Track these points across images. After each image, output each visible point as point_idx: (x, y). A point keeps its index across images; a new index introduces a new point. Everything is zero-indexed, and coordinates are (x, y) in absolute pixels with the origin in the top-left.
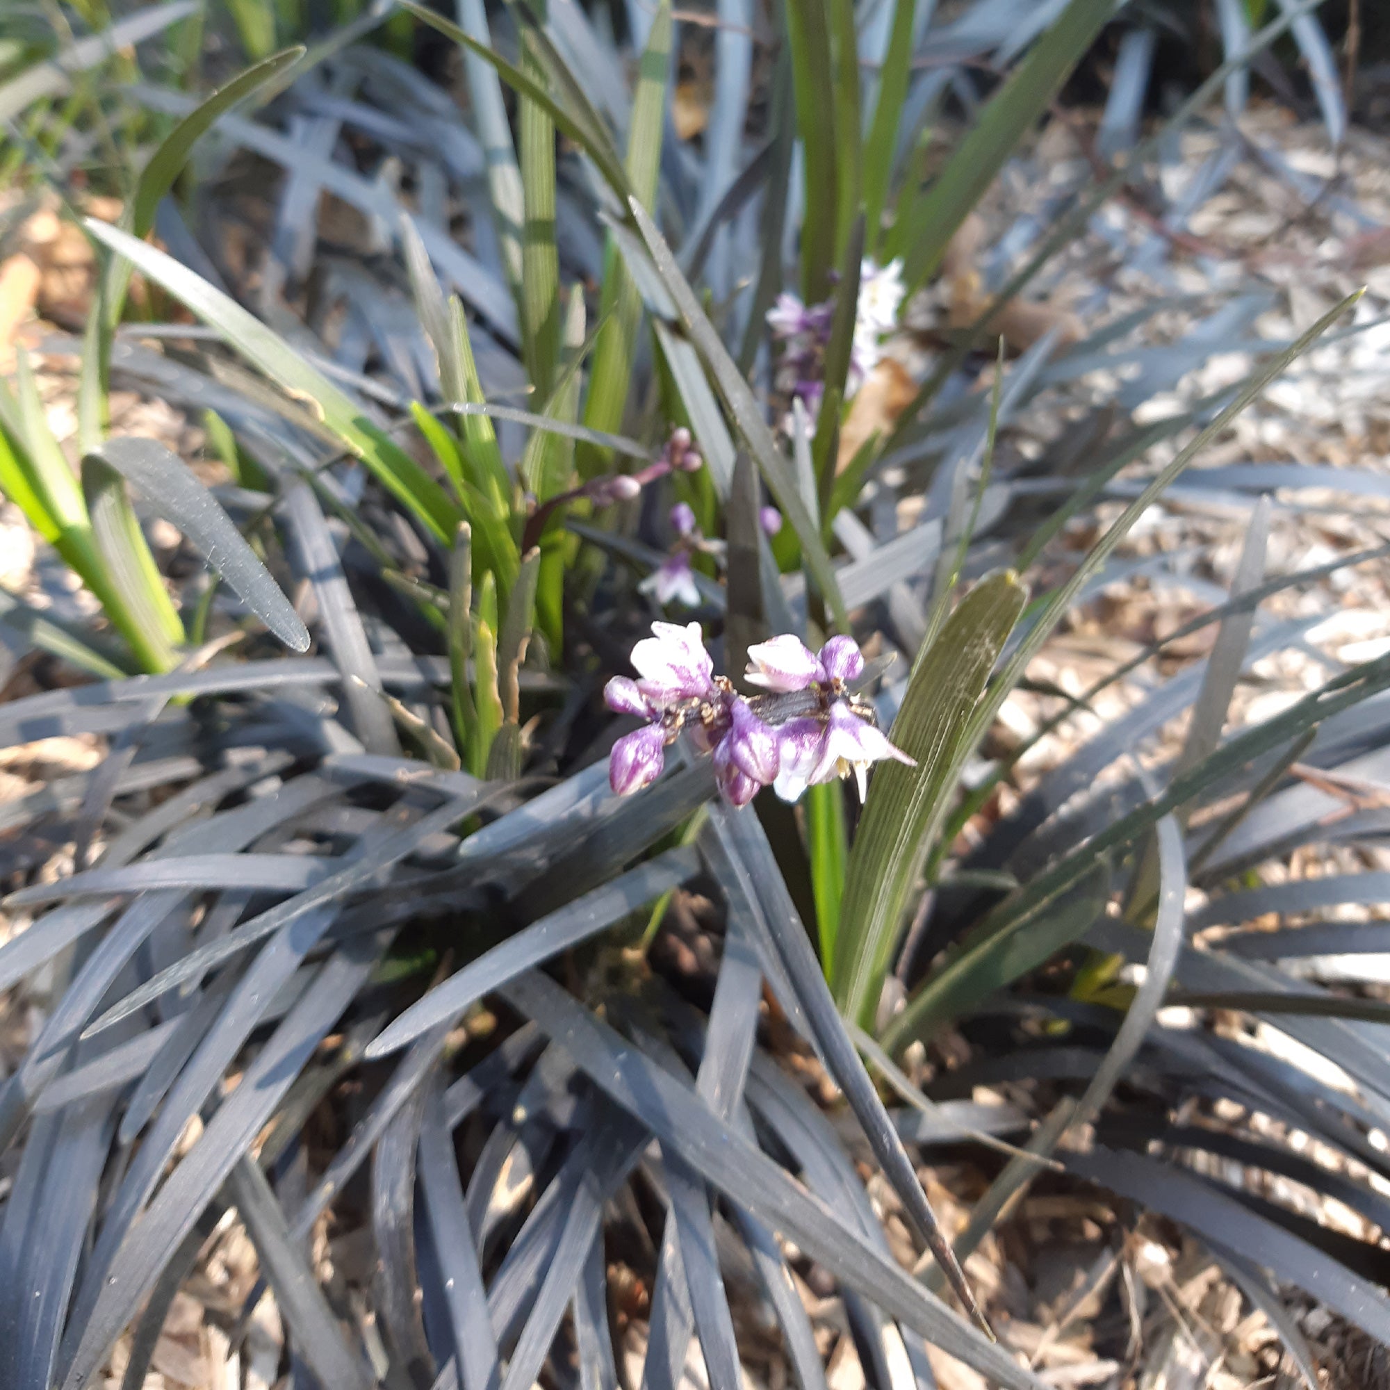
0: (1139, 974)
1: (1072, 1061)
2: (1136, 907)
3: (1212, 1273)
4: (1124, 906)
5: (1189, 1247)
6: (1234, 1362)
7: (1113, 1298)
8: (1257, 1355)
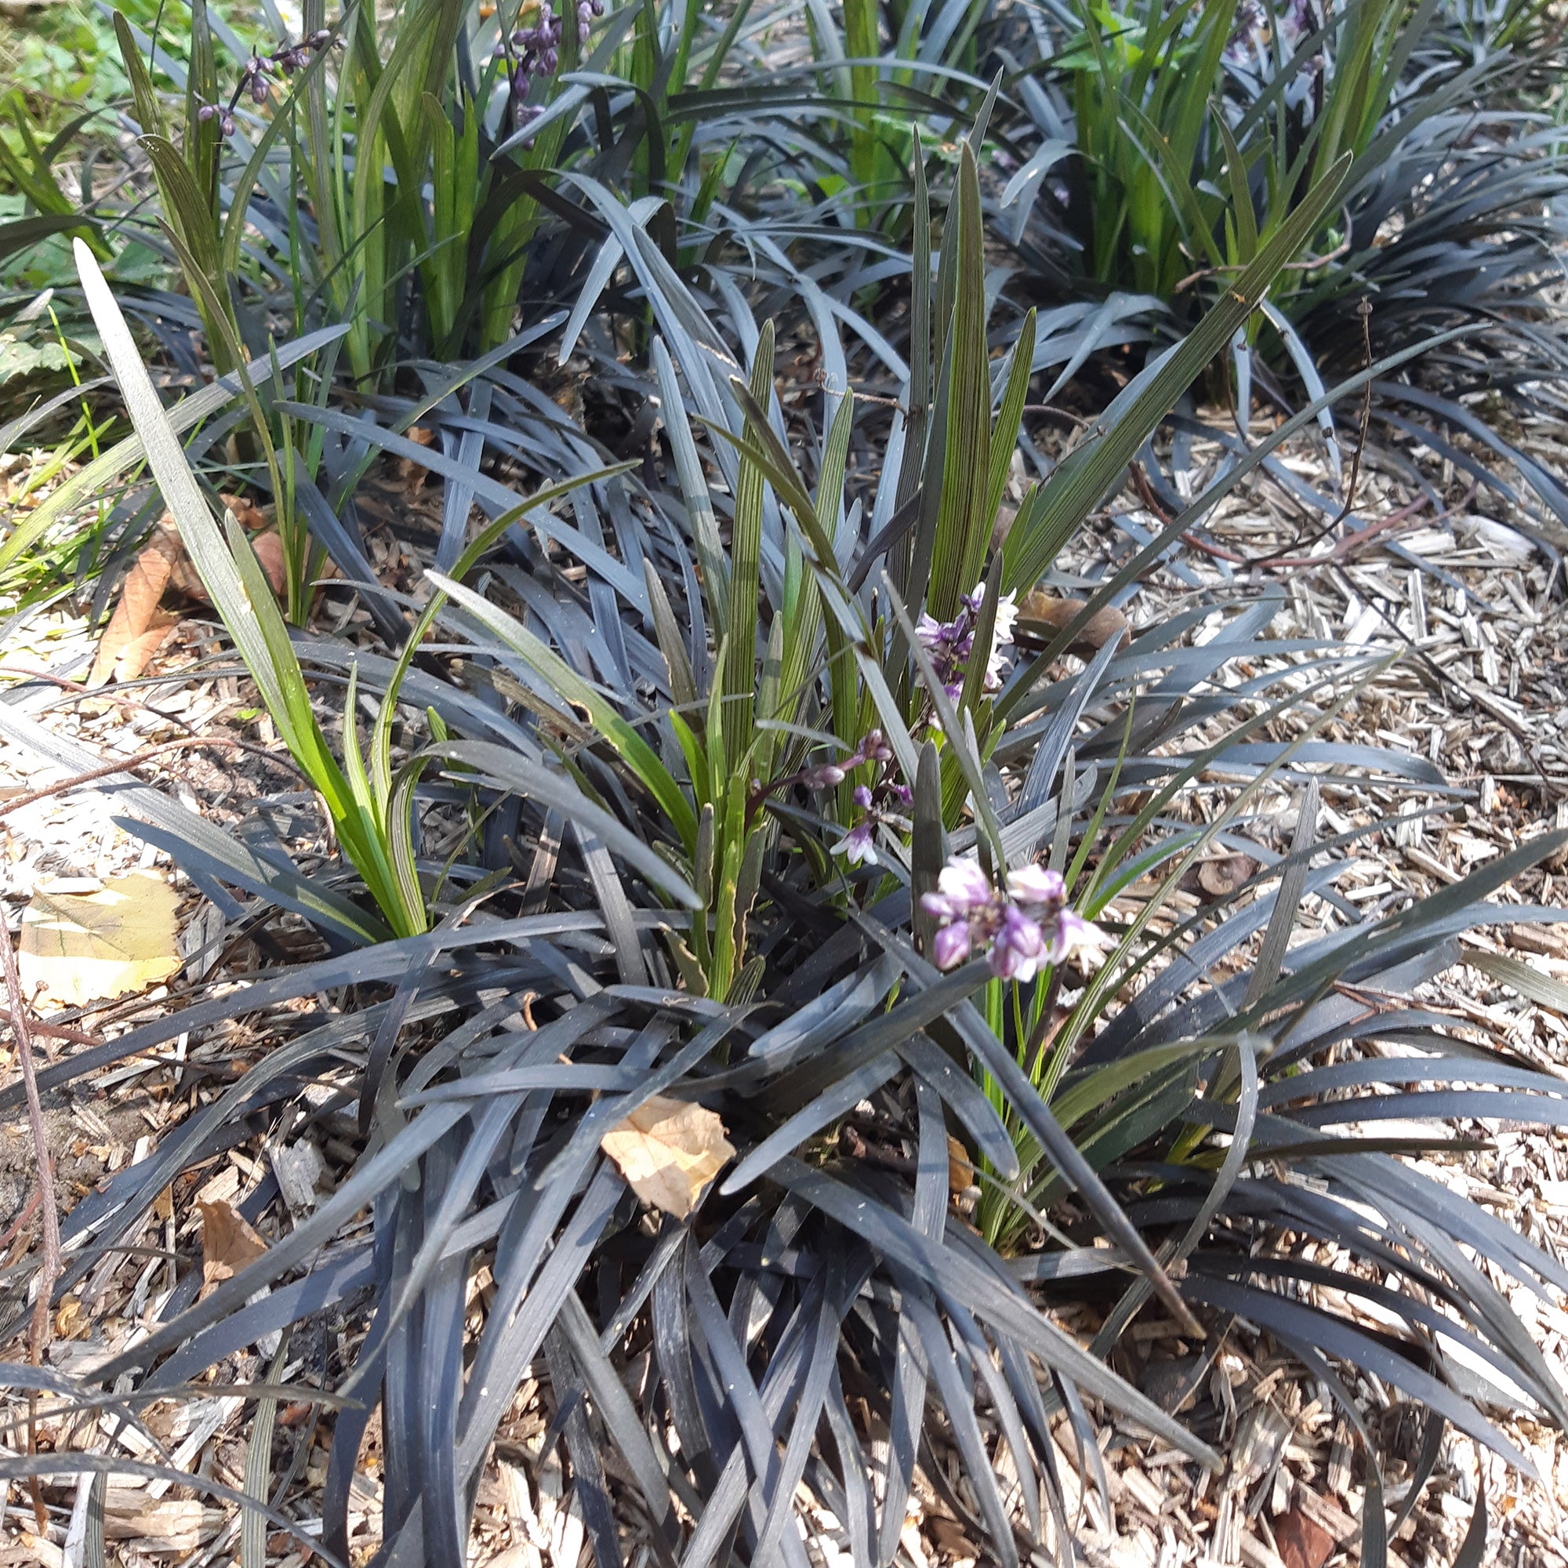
0: (1225, 1140)
1: (1174, 1208)
2: (1219, 1090)
3: (1279, 1374)
4: (1207, 1094)
5: (1260, 1354)
6: (1298, 1437)
7: (1205, 1396)
8: (1317, 1434)
